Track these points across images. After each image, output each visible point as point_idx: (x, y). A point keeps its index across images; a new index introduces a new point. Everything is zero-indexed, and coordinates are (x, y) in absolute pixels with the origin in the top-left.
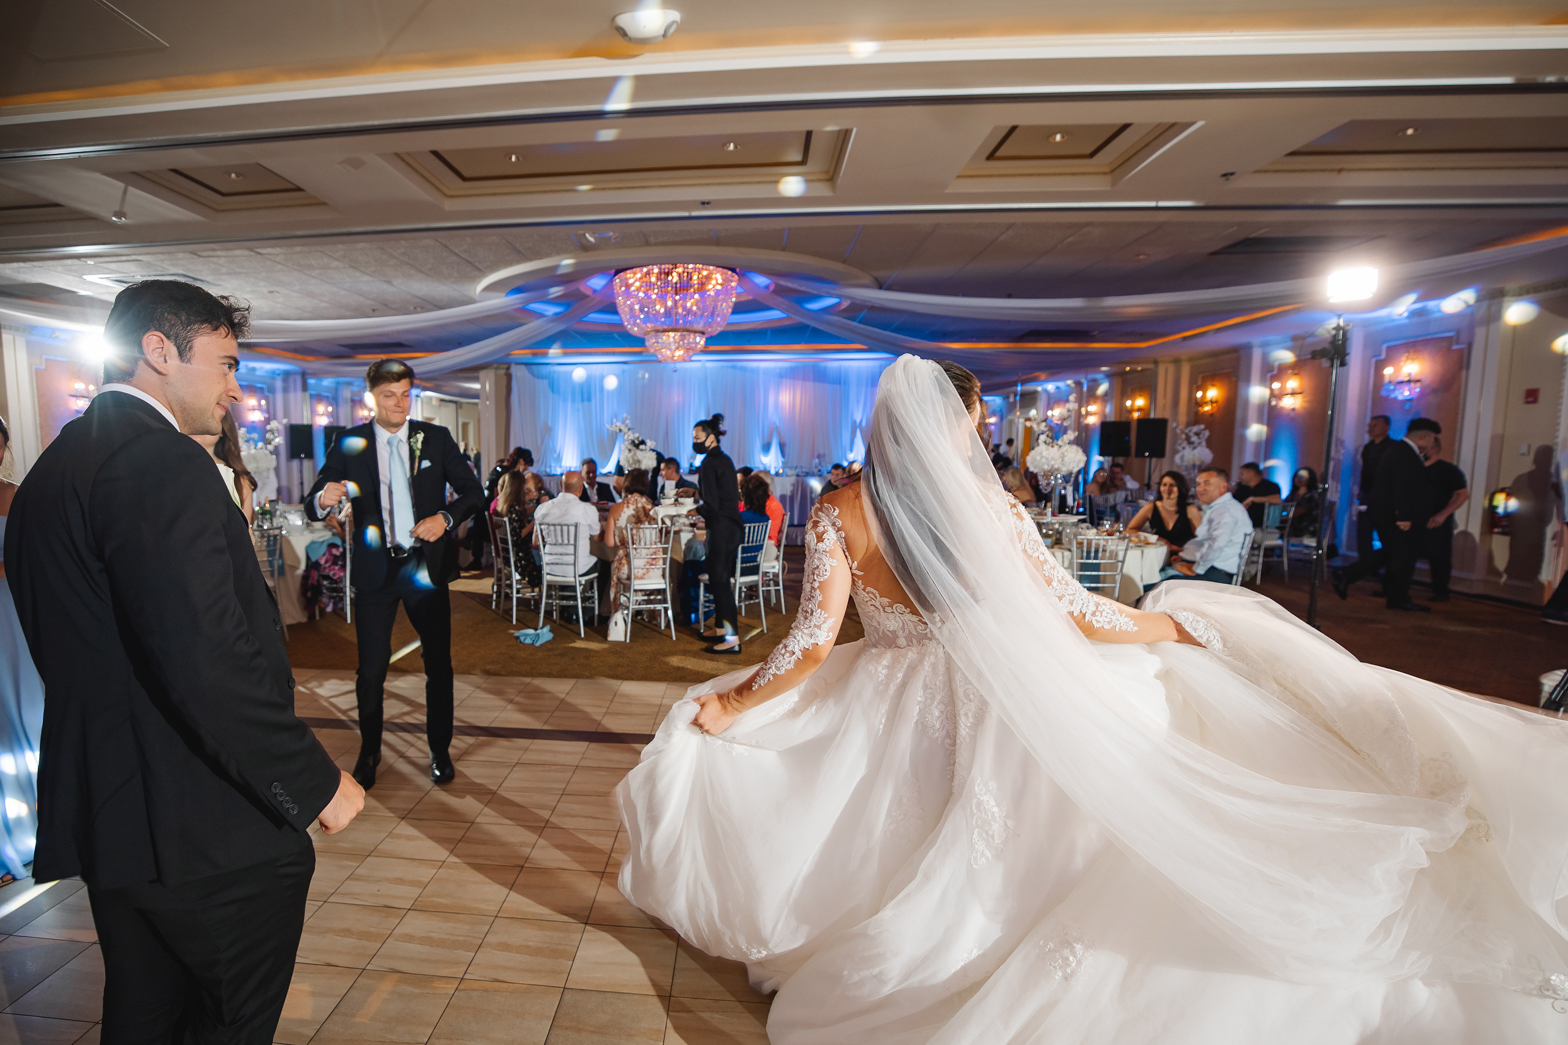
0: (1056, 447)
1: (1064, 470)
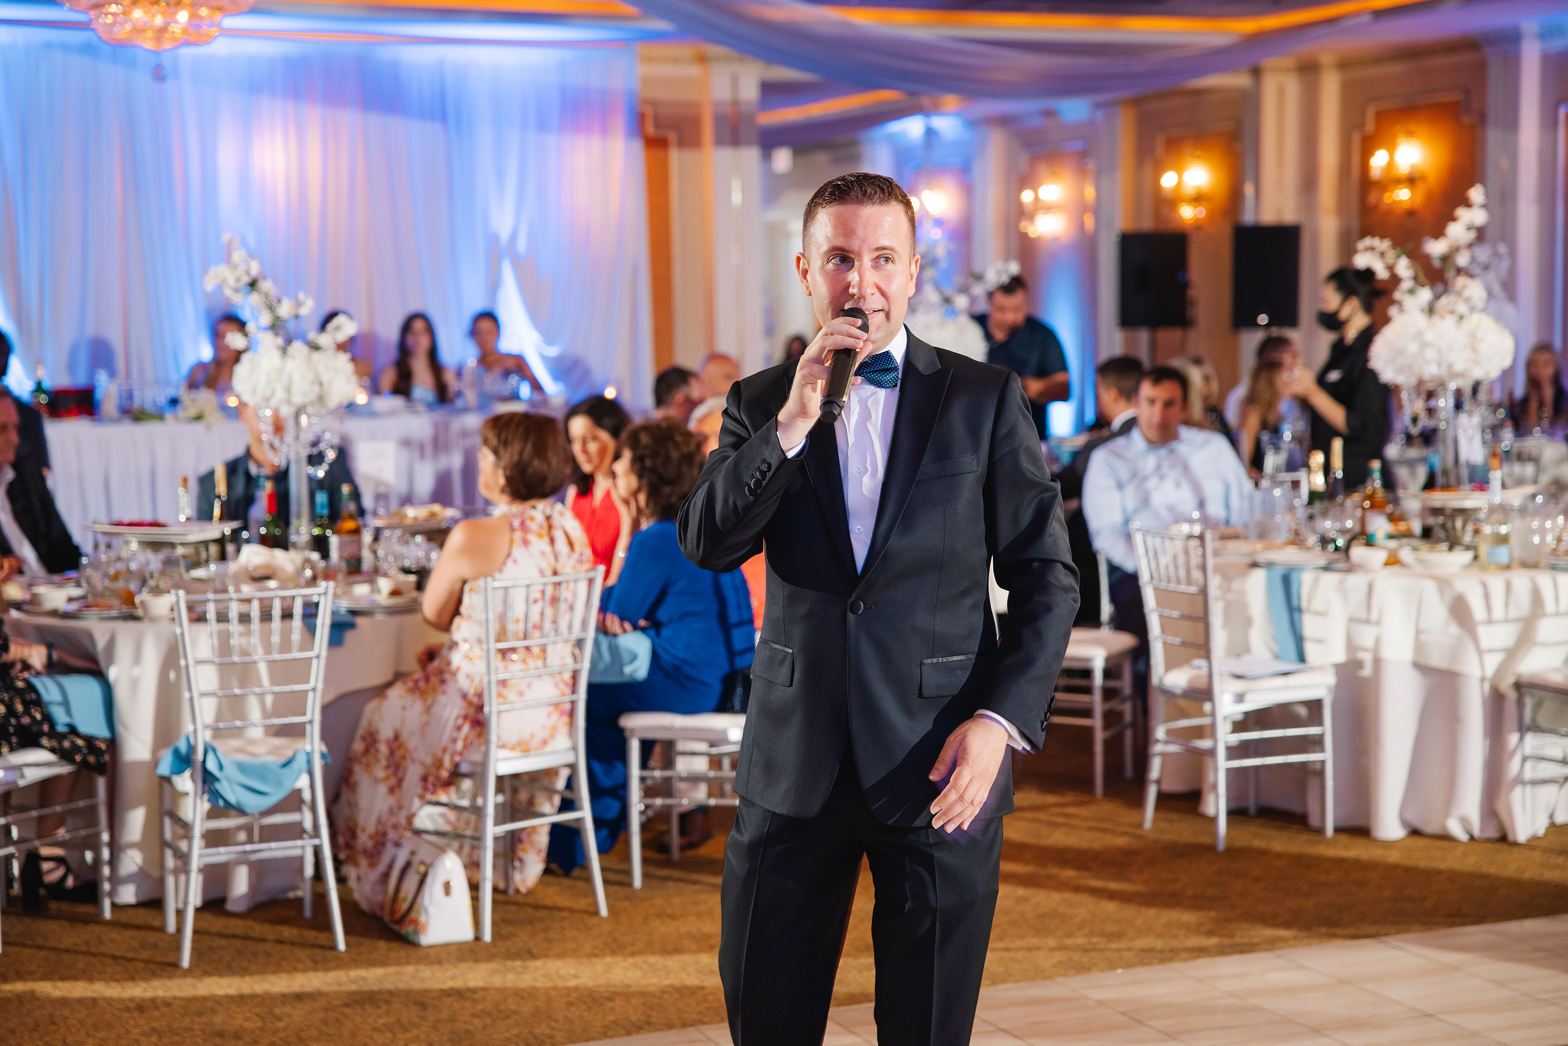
0: (1450, 322)
1: (1478, 373)
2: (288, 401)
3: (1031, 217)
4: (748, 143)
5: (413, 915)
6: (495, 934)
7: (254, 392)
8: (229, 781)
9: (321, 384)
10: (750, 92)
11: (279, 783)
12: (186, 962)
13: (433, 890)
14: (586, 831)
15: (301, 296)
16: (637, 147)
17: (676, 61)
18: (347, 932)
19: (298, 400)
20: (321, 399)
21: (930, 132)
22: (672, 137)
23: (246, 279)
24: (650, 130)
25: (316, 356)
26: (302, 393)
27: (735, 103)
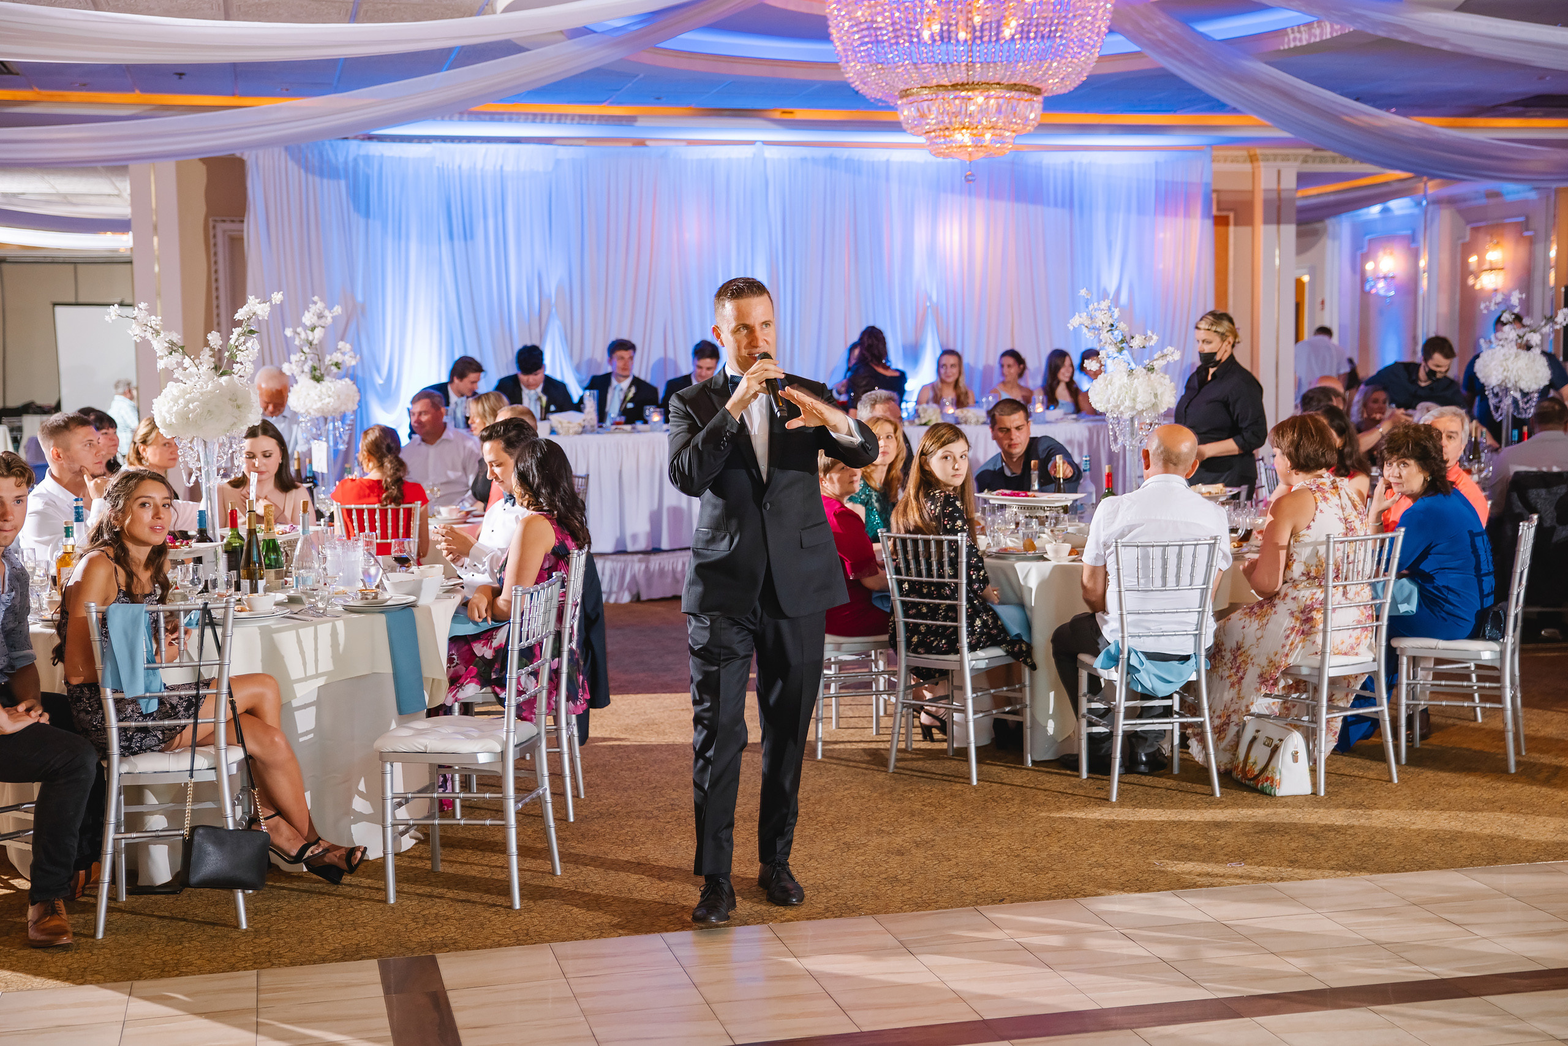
2: (1133, 408)
3: (1477, 277)
4: (1288, 222)
5: (1268, 774)
6: (1327, 792)
7: (1108, 401)
8: (1148, 673)
9: (1156, 396)
10: (1289, 181)
11: (1181, 675)
12: (1114, 799)
13: (1284, 758)
14: (1384, 721)
15: (1149, 333)
16: (1209, 223)
17: (1235, 160)
18: (1221, 786)
19: (1139, 407)
20: (1154, 406)
21: (1386, 210)
22: (1232, 215)
23: (1110, 321)
24: (1215, 212)
25: (1153, 376)
26: (1143, 399)
27: (1279, 191)
